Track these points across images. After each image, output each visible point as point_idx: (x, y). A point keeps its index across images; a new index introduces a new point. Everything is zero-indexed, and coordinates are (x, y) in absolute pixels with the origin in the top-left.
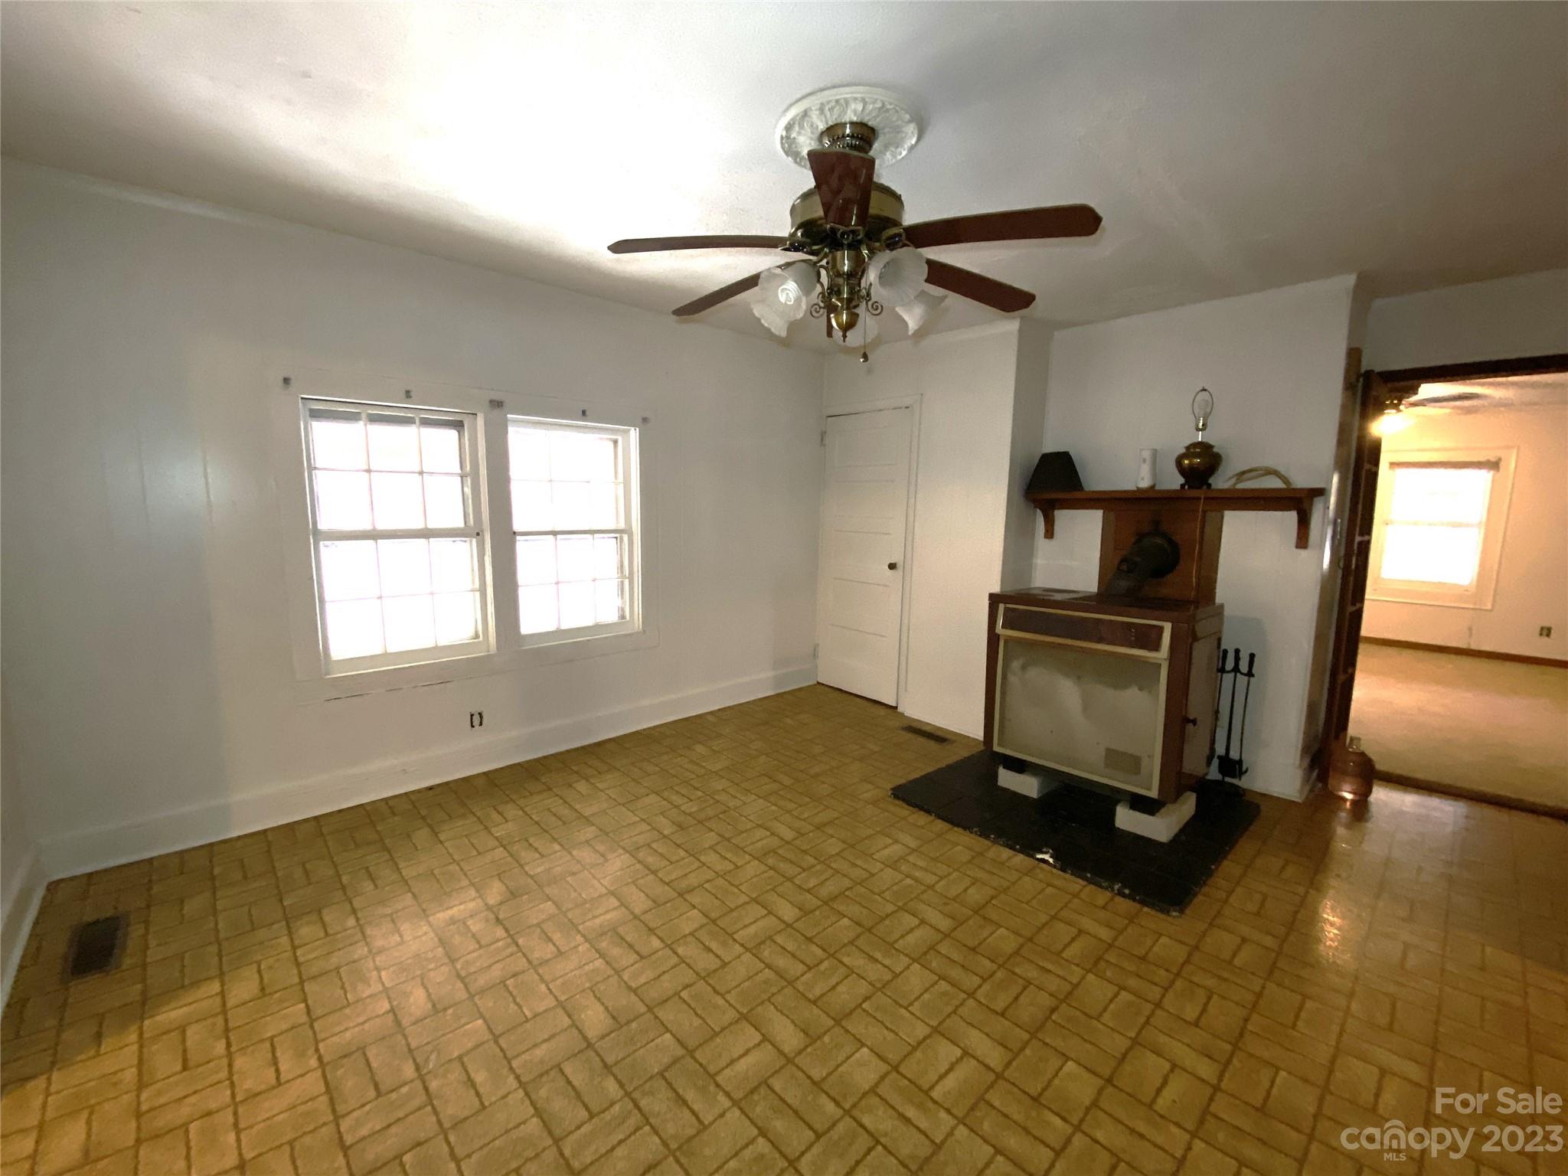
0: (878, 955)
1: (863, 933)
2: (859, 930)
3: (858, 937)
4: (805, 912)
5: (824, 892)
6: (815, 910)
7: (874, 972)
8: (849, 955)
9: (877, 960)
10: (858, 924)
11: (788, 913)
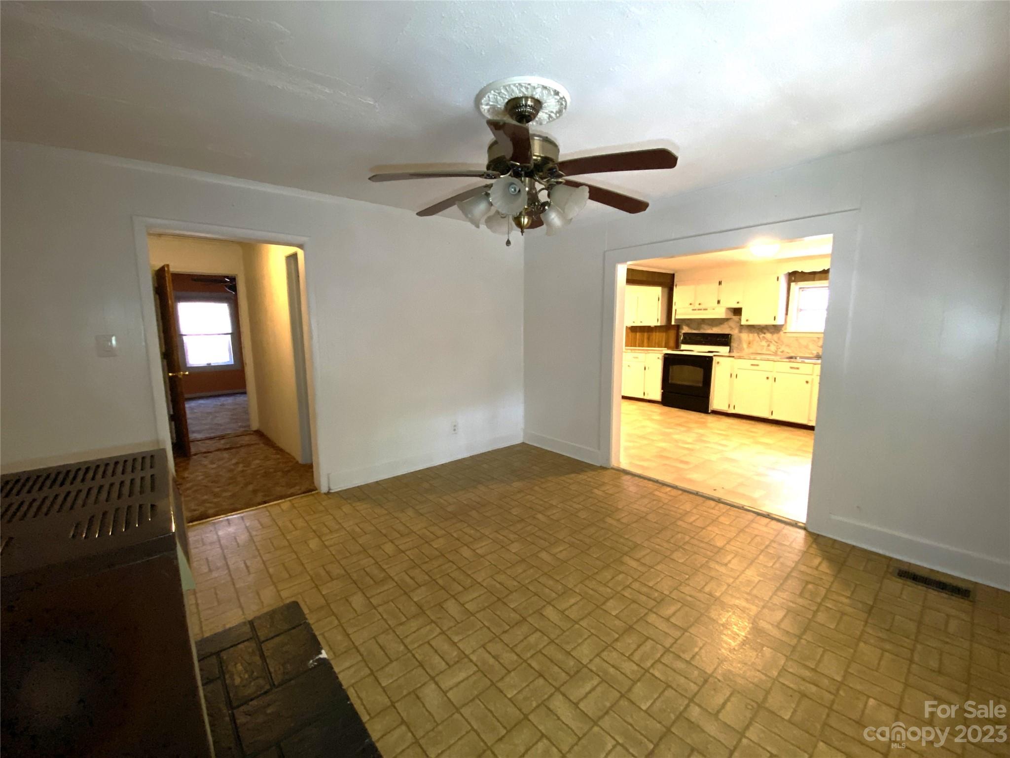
0: (498, 586)
1: (503, 598)
2: (505, 600)
3: (507, 596)
4: (539, 612)
5: (525, 629)
6: (532, 614)
7: (501, 578)
8: (514, 586)
9: (499, 583)
10: (505, 604)
11: (549, 612)
